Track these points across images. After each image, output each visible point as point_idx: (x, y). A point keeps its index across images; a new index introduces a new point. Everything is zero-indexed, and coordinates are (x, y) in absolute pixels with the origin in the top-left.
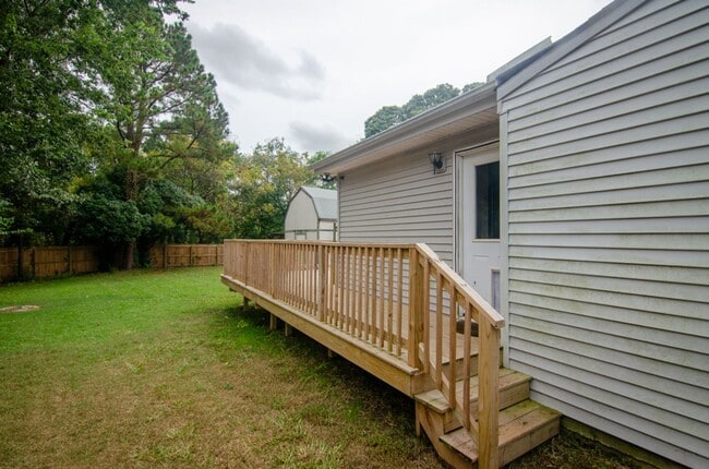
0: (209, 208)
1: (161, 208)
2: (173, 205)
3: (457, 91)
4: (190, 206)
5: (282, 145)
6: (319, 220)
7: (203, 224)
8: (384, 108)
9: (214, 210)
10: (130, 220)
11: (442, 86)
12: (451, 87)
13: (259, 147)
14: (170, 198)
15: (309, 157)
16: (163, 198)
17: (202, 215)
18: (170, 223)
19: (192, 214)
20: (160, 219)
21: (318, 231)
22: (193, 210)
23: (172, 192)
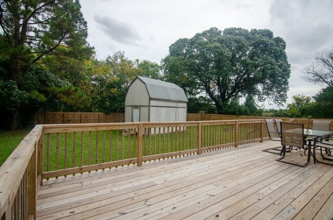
0: (73, 88)
1: (38, 87)
2: (47, 85)
3: (220, 32)
4: (60, 87)
5: (123, 56)
6: (150, 99)
7: (67, 99)
8: (180, 39)
9: (76, 91)
10: (9, 95)
11: (212, 29)
12: (217, 29)
13: (110, 57)
14: (45, 81)
15: (139, 63)
16: (40, 81)
17: (68, 93)
18: (43, 98)
19: (60, 92)
20: (35, 94)
21: (149, 106)
22: (61, 89)
23: (47, 76)
